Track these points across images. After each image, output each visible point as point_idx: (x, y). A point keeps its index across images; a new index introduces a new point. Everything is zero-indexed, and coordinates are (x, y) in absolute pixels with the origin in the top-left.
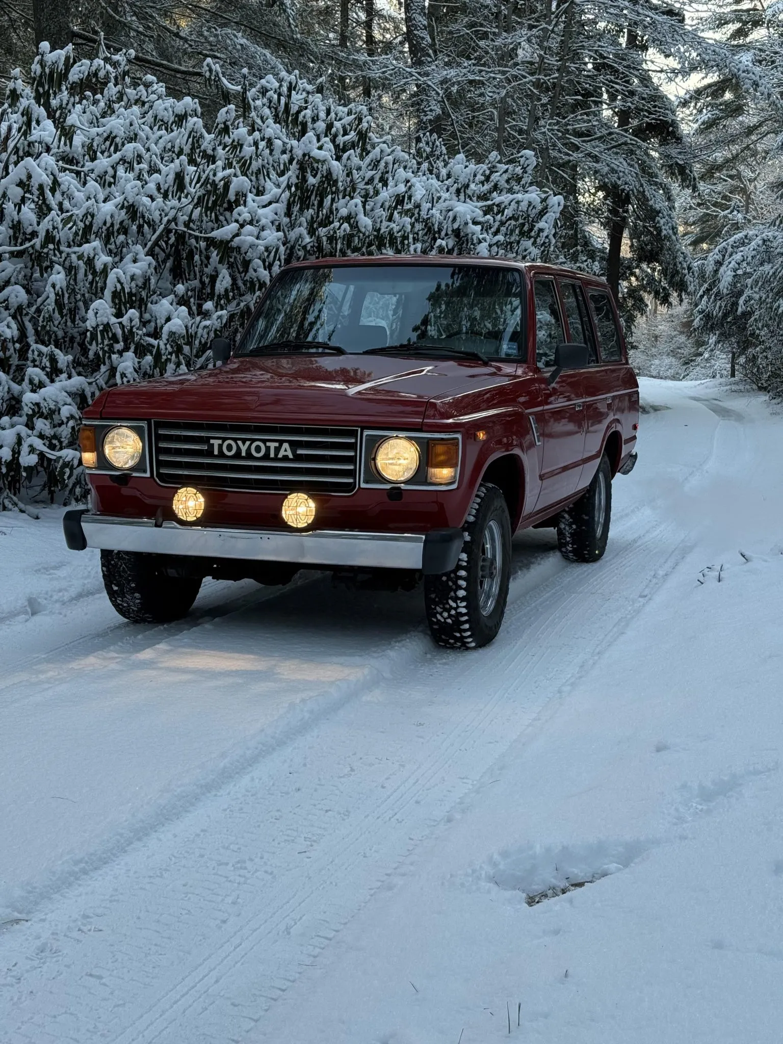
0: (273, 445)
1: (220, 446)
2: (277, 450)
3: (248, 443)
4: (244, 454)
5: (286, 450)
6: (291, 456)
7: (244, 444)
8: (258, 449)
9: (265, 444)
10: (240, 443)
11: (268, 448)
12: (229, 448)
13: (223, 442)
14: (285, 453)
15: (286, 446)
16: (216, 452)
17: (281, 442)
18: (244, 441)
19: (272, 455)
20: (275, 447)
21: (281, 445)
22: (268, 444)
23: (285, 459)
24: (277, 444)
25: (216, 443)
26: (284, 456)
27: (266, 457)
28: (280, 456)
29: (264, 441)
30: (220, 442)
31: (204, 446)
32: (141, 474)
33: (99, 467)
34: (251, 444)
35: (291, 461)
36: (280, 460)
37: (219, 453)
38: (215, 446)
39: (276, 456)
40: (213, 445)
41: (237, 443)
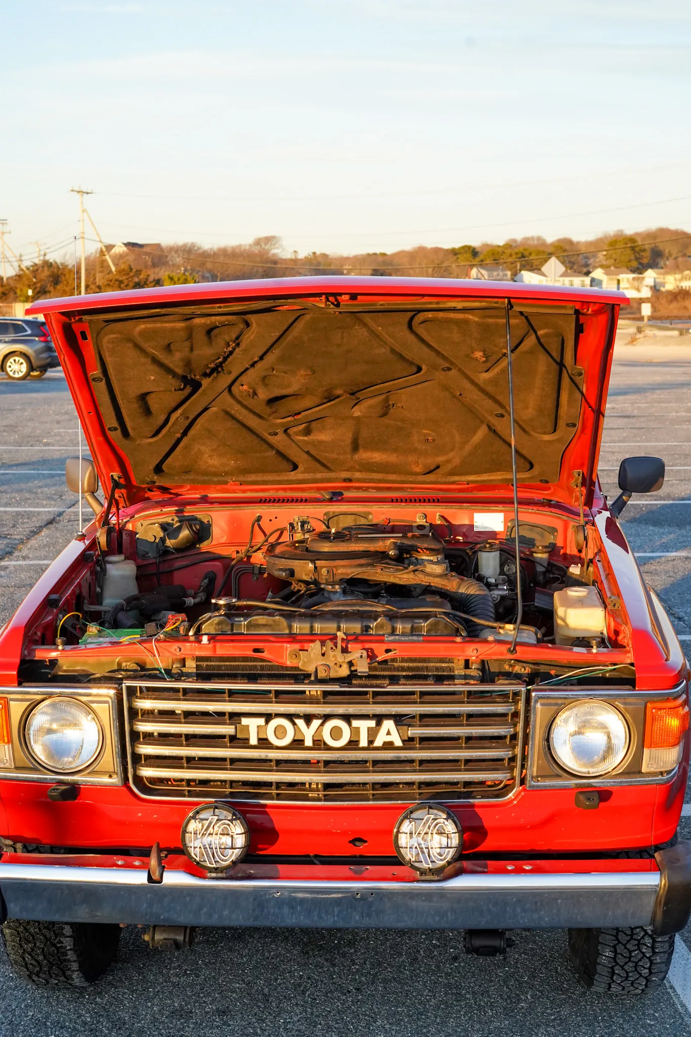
0: (364, 726)
1: (262, 730)
2: (372, 734)
3: (316, 723)
4: (309, 743)
5: (389, 733)
6: (398, 743)
7: (309, 724)
8: (336, 733)
9: (350, 724)
10: (300, 723)
11: (356, 732)
12: (281, 732)
13: (267, 722)
14: (388, 739)
15: (388, 724)
16: (253, 741)
17: (379, 719)
18: (308, 719)
19: (364, 743)
20: (369, 729)
21: (379, 724)
22: (355, 723)
23: (388, 746)
24: (372, 723)
25: (252, 724)
26: (385, 743)
28: (378, 743)
29: (347, 718)
30: (262, 721)
31: (227, 730)
32: (105, 780)
33: (17, 768)
34: (322, 724)
35: (398, 748)
36: (377, 749)
37: (260, 740)
38: (250, 728)
39: (371, 742)
40: (248, 726)
41: (294, 724)
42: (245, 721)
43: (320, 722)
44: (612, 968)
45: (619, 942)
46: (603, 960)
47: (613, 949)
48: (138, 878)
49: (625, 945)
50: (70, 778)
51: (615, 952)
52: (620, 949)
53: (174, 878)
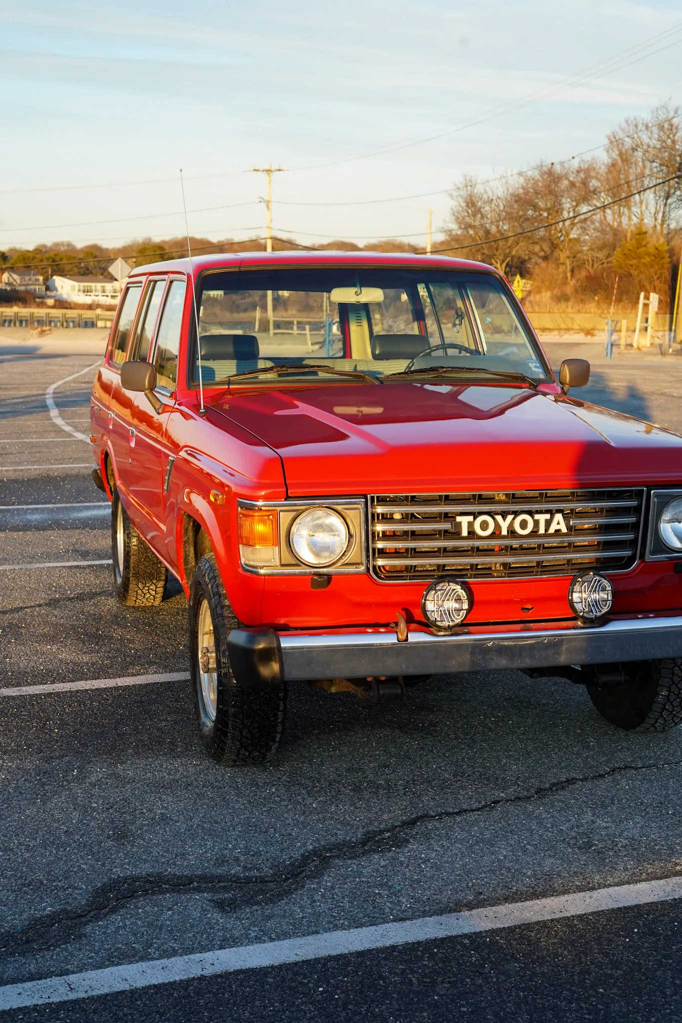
0: (542, 518)
1: (470, 524)
2: (548, 523)
3: (510, 518)
4: (504, 532)
5: (558, 523)
6: (564, 530)
7: (504, 518)
8: (524, 524)
9: (533, 518)
10: (499, 518)
11: (536, 523)
12: (484, 526)
13: (475, 519)
14: (558, 527)
15: (559, 517)
18: (504, 515)
19: (542, 531)
20: (546, 521)
21: (552, 517)
22: (537, 517)
23: (558, 533)
24: (548, 516)
25: (464, 520)
26: (556, 531)
27: (534, 533)
28: (552, 530)
30: (471, 518)
31: (447, 526)
32: (352, 569)
33: (282, 565)
34: (514, 519)
35: (565, 535)
36: (551, 535)
37: (469, 533)
38: (462, 524)
39: (546, 530)
40: (460, 523)
41: (494, 519)
42: (459, 519)
43: (512, 516)
44: (664, 705)
45: (673, 683)
46: (660, 699)
47: (668, 689)
48: (389, 639)
49: (676, 685)
50: (325, 570)
51: (669, 691)
52: (673, 688)
53: (416, 638)
